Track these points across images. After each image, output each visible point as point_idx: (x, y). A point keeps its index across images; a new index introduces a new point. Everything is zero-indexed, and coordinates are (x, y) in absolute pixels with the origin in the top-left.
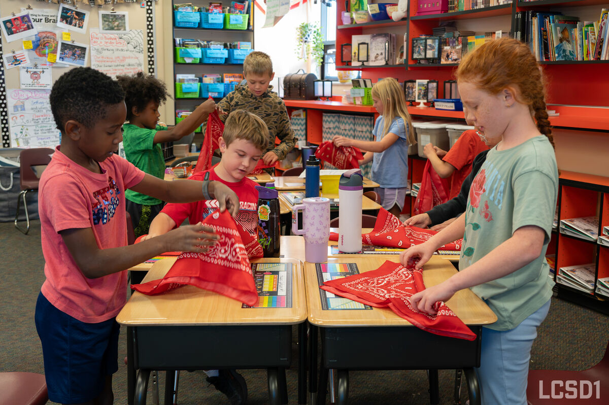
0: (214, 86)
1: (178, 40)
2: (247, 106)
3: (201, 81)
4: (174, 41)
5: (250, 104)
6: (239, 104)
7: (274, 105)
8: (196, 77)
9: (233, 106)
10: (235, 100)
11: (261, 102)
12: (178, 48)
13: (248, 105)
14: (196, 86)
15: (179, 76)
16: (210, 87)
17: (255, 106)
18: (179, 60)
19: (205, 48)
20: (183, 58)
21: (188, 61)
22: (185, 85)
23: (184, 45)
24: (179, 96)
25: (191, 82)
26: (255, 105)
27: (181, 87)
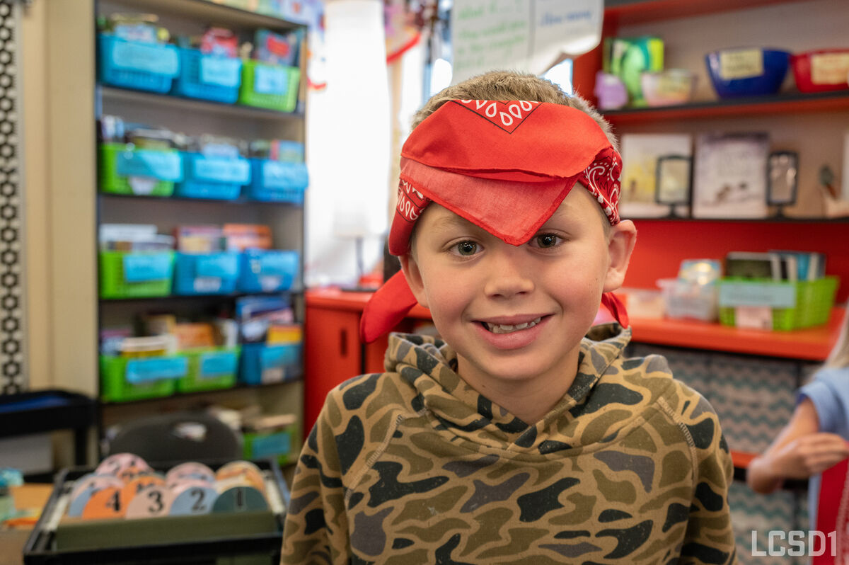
0: (212, 262)
1: (112, 125)
2: (463, 490)
3: (176, 247)
4: (99, 127)
5: (481, 475)
6: (404, 477)
7: (663, 450)
8: (159, 233)
9: (357, 498)
10: (375, 450)
11: (563, 447)
12: (110, 148)
13: (468, 482)
14: (164, 261)
15: (112, 233)
16: (203, 264)
17: (528, 488)
18: (115, 184)
19: (189, 153)
20: (125, 177)
21: (141, 187)
22: (134, 260)
23: (127, 139)
24: (112, 290)
25: (152, 252)
26: (523, 478)
27: (121, 265)
